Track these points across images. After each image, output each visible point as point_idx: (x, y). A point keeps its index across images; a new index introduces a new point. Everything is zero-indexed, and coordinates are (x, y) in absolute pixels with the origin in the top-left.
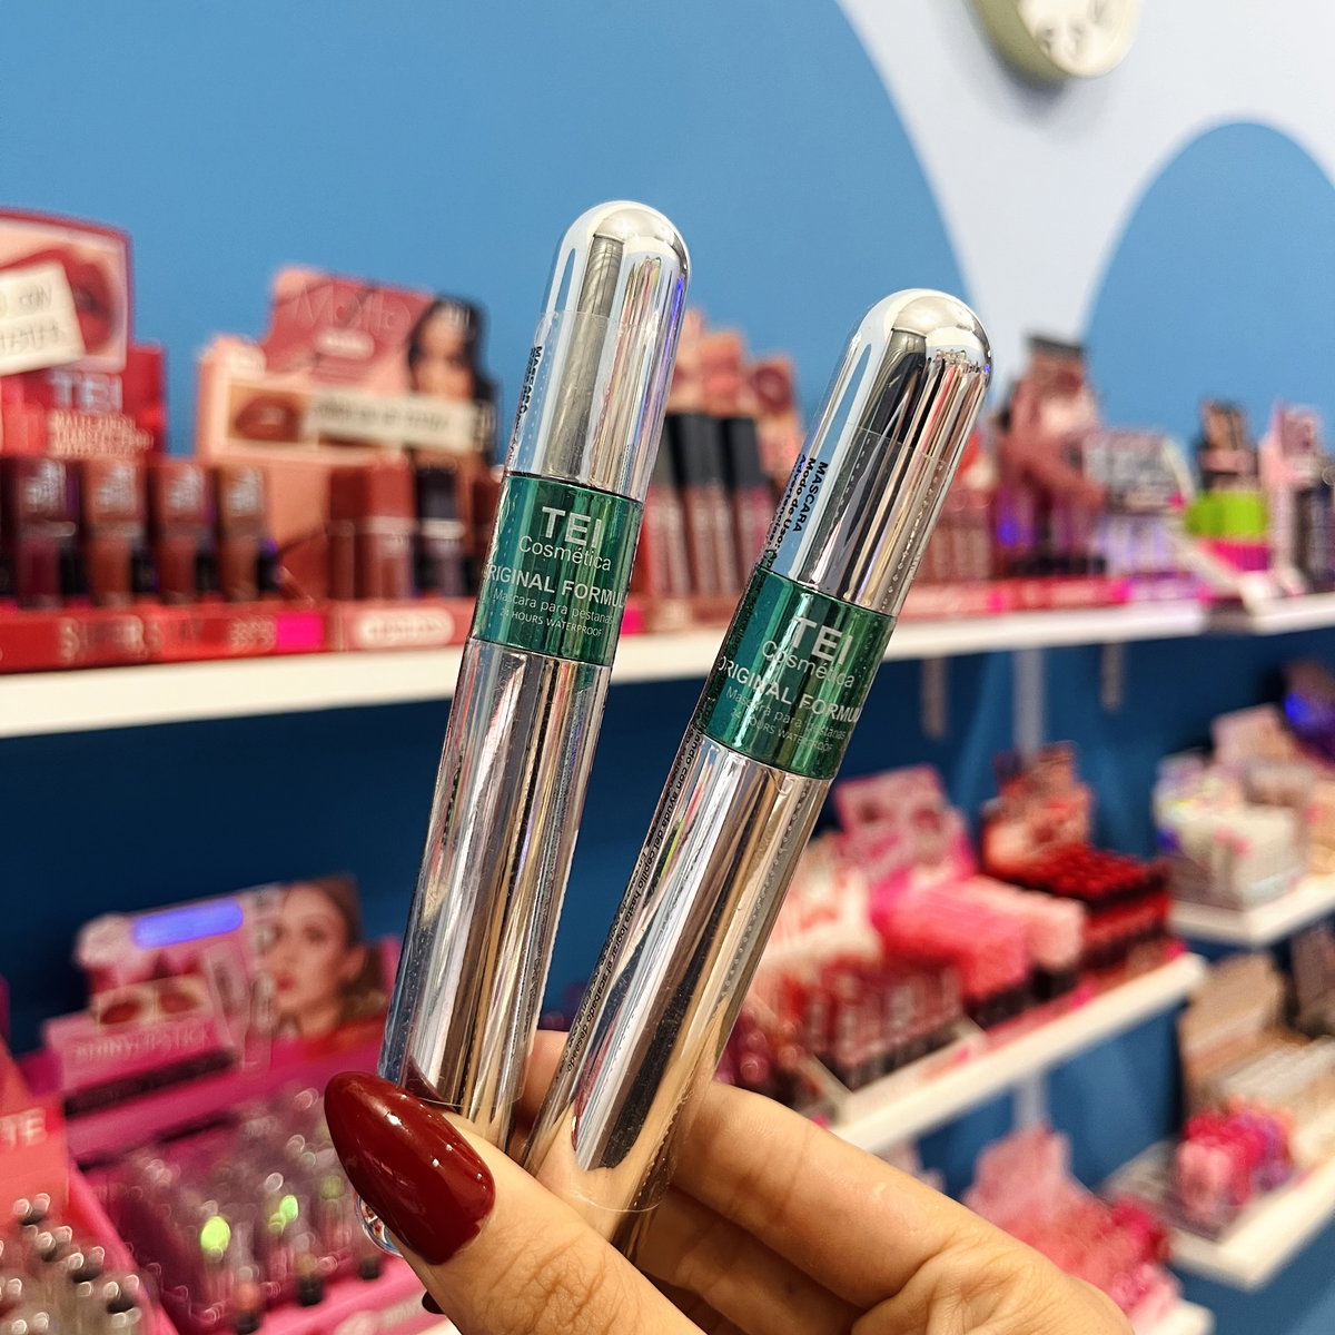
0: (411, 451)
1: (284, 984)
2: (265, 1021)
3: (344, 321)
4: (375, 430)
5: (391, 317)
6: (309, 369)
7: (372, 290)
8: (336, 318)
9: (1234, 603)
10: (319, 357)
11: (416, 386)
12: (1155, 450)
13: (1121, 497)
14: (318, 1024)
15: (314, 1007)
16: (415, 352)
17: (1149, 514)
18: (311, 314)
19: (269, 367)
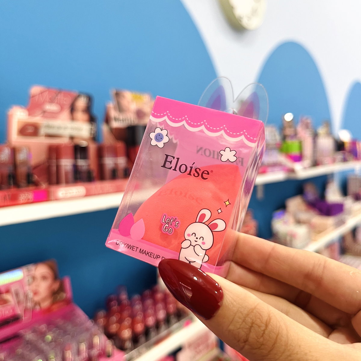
0: (72, 138)
1: (36, 293)
2: (30, 305)
3: (52, 101)
4: (61, 132)
5: (65, 100)
6: (42, 115)
7: (60, 92)
8: (49, 100)
9: (292, 171)
10: (44, 112)
11: (73, 119)
15: (44, 300)
16: (73, 109)
18: (42, 99)
19: (30, 114)
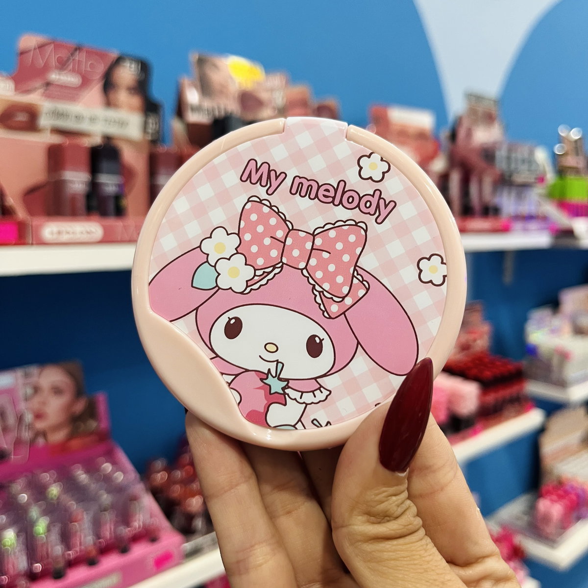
0: (108, 139)
1: (39, 416)
2: (26, 435)
3: (62, 65)
4: (84, 126)
5: (91, 64)
6: (41, 91)
7: (78, 48)
8: (57, 64)
9: (569, 233)
10: (48, 84)
11: (109, 103)
12: (531, 153)
13: (510, 176)
14: (58, 437)
15: (56, 428)
16: (108, 85)
17: (525, 186)
18: (41, 61)
19: (17, 89)
